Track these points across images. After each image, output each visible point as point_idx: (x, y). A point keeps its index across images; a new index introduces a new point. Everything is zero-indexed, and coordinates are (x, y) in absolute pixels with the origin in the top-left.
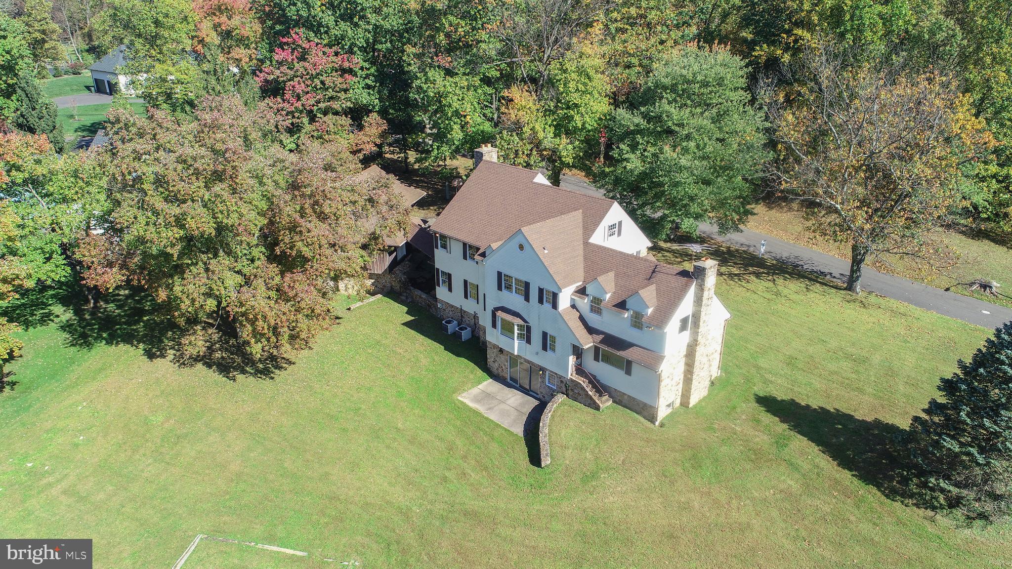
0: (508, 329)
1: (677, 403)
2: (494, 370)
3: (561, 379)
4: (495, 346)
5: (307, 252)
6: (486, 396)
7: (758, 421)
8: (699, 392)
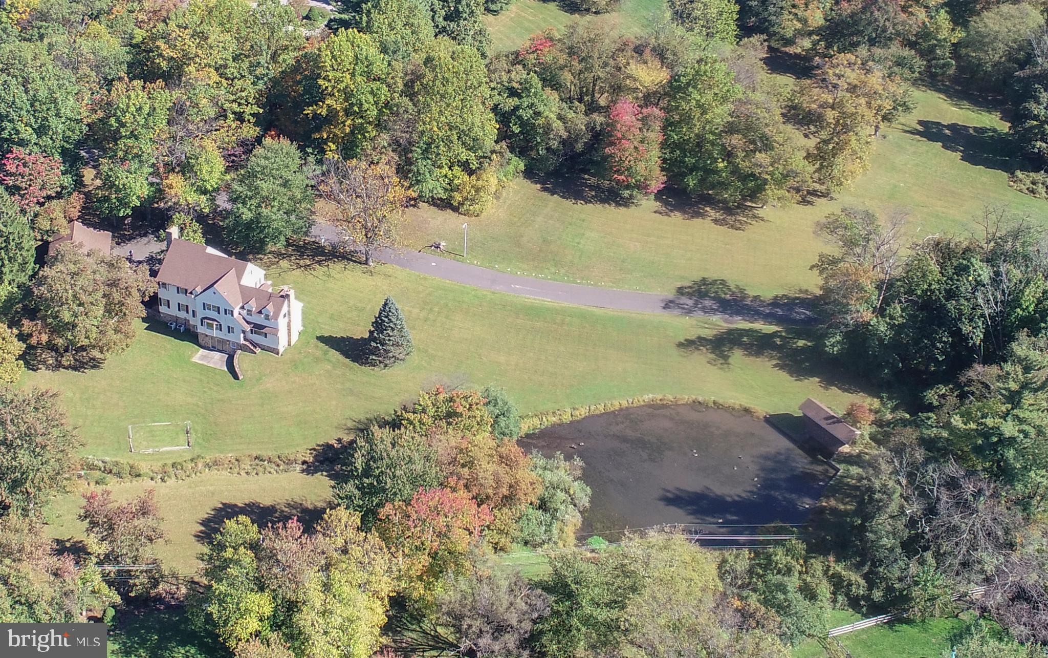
0: (210, 326)
1: (287, 346)
2: (203, 345)
3: (238, 344)
4: (203, 334)
6: (203, 357)
7: (318, 346)
8: (295, 338)
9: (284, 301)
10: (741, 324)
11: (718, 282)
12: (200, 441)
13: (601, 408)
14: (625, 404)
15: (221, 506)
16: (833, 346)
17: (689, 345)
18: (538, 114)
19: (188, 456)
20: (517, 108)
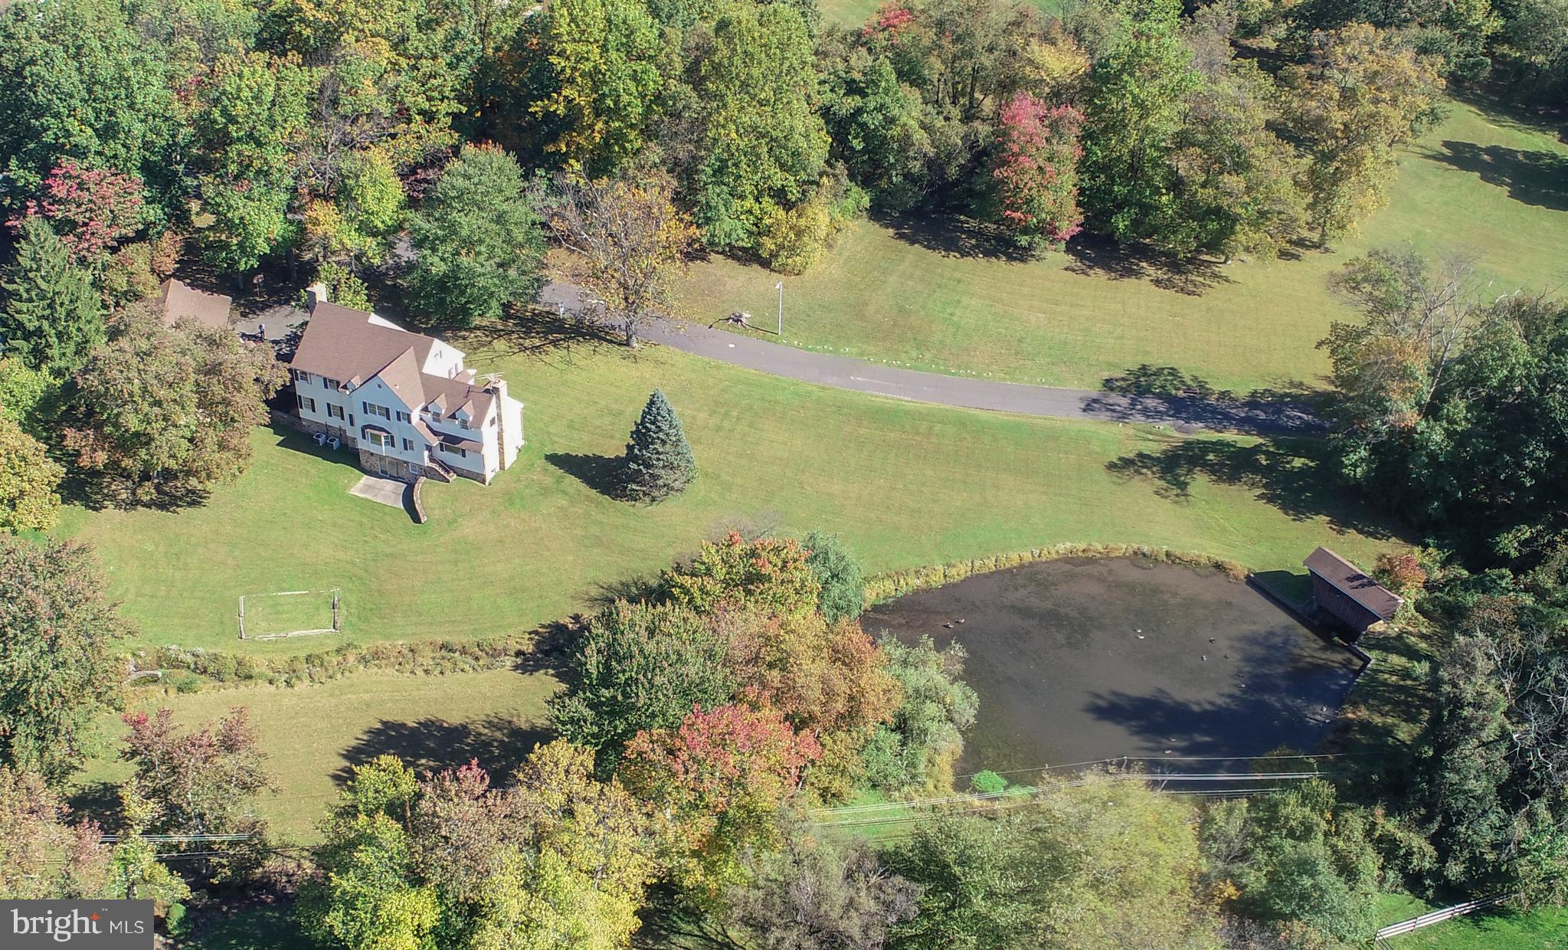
0: (376, 439)
1: (498, 469)
2: (368, 468)
3: (421, 467)
4: (366, 451)
6: (368, 488)
7: (546, 470)
8: (510, 458)
9: (490, 399)
10: (1202, 433)
11: (1165, 372)
12: (354, 620)
13: (991, 564)
14: (1027, 557)
15: (379, 726)
16: (1355, 466)
17: (1124, 466)
18: (891, 121)
19: (333, 645)
20: (859, 111)
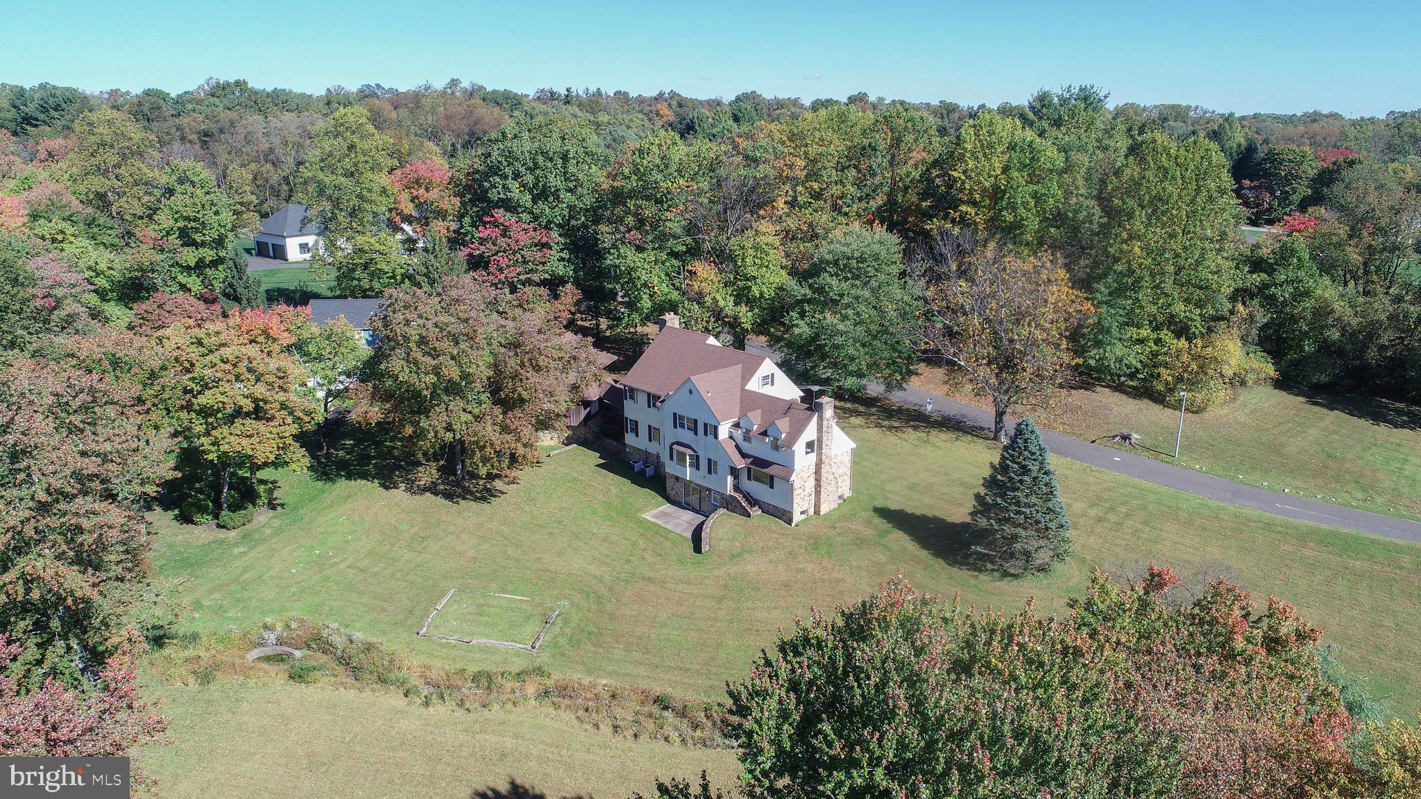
0: (681, 459)
1: (810, 512)
2: (672, 497)
3: (722, 495)
4: (672, 476)
5: (525, 395)
6: (664, 515)
8: (829, 503)
9: (809, 420)
12: (562, 641)
19: (518, 665)
